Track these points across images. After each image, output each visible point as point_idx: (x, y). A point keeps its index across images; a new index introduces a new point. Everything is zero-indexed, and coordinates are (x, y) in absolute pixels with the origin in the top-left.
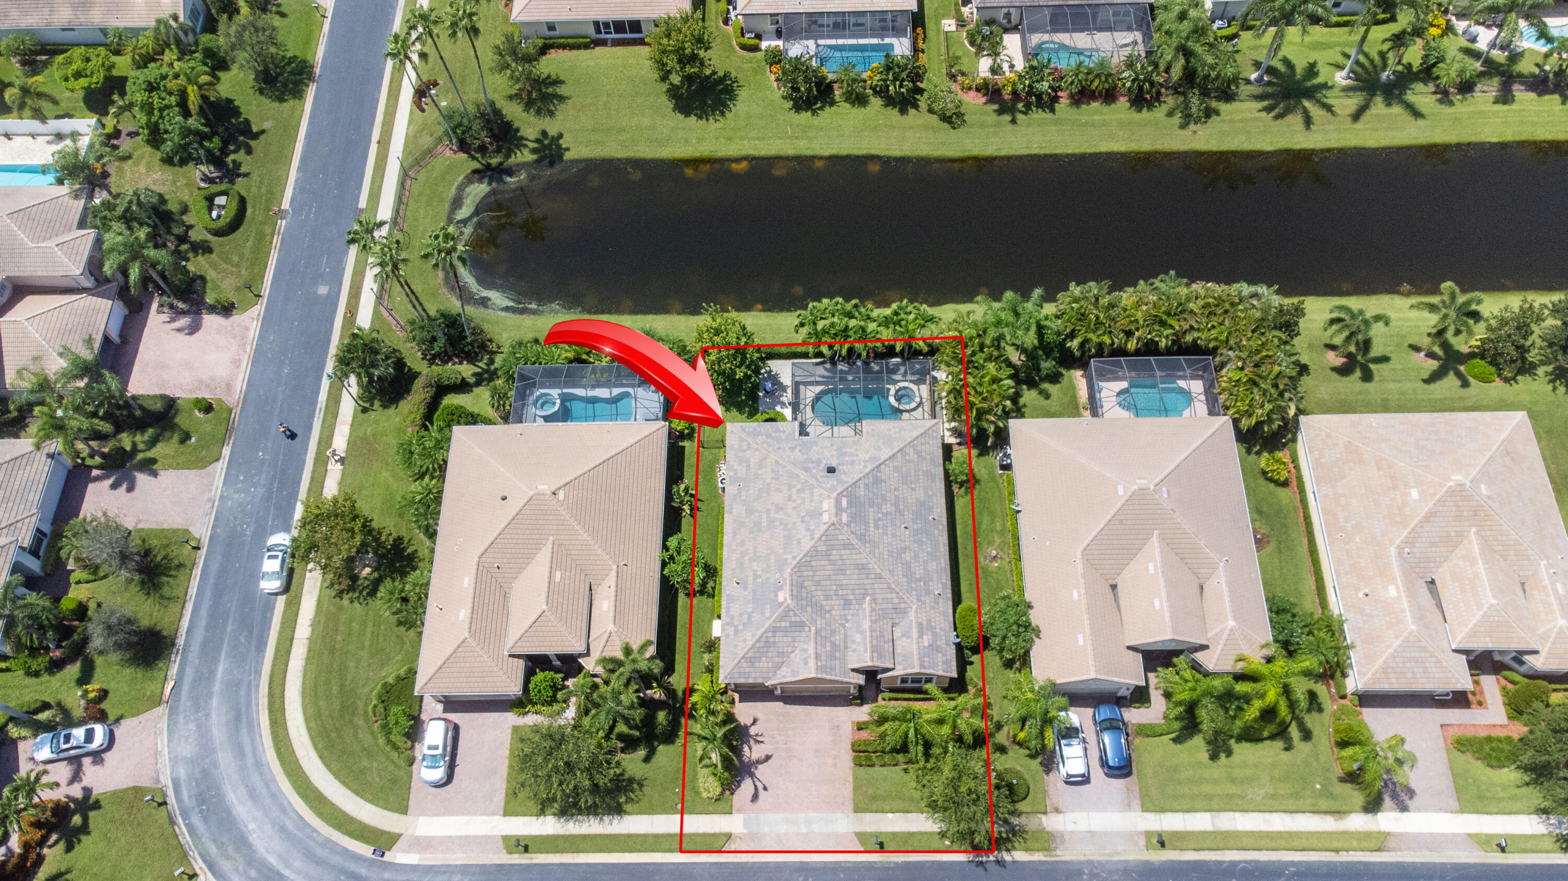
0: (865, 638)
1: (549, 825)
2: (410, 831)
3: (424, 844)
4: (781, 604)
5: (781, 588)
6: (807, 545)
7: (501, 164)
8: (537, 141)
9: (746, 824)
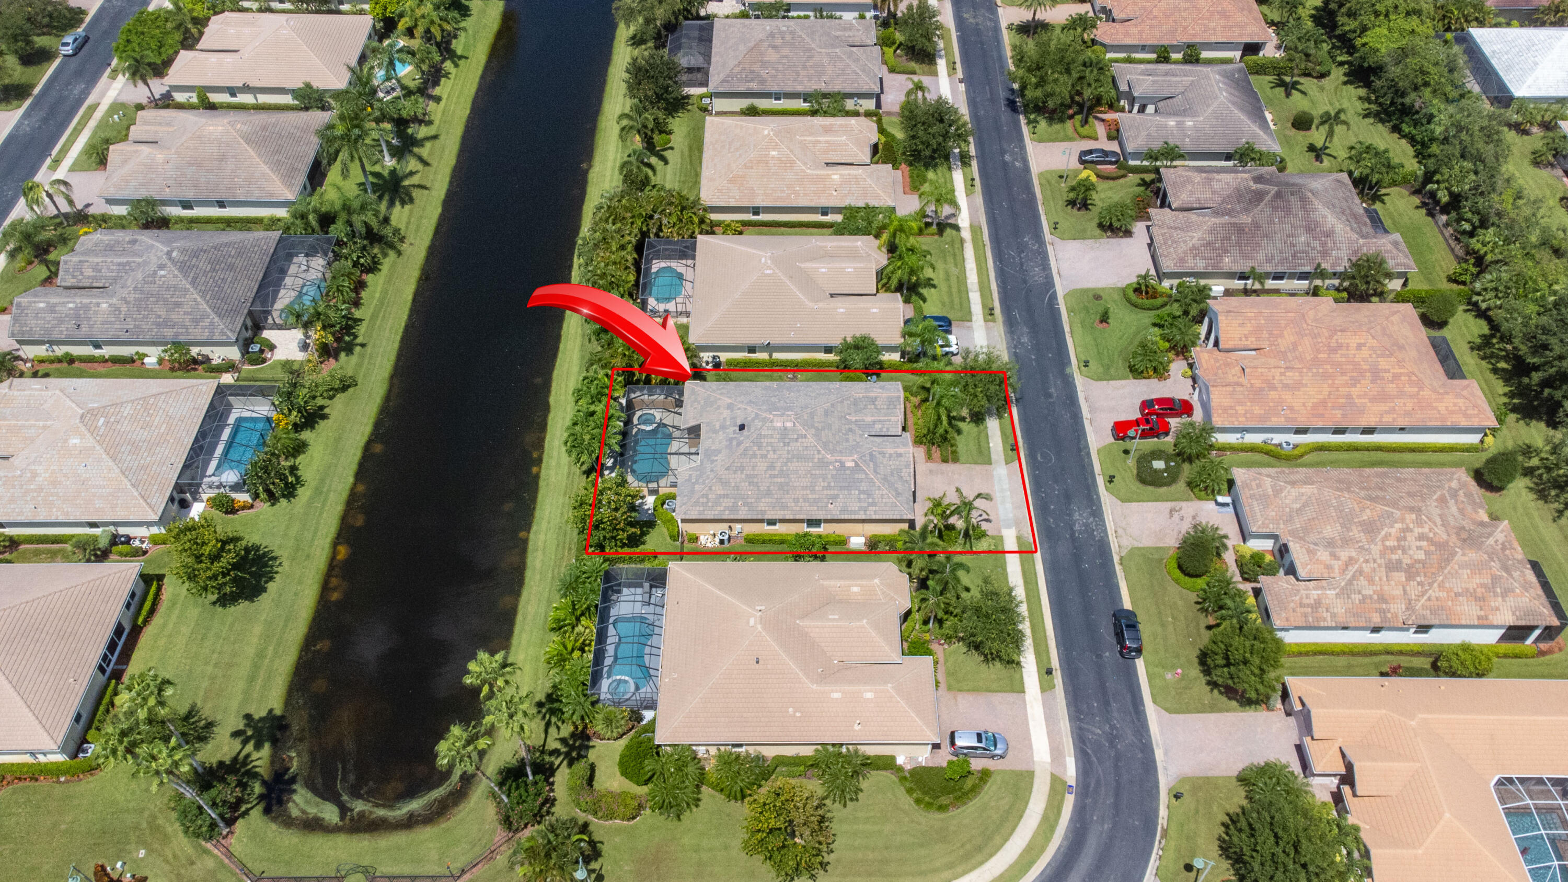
0: (880, 421)
1: (1029, 661)
2: (1048, 767)
3: (1056, 754)
4: (857, 465)
5: (842, 464)
6: (811, 440)
7: (264, 783)
8: (245, 743)
9: (1009, 527)
